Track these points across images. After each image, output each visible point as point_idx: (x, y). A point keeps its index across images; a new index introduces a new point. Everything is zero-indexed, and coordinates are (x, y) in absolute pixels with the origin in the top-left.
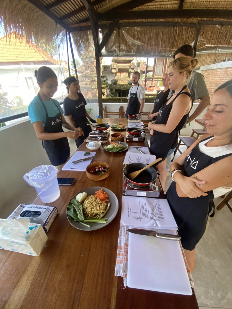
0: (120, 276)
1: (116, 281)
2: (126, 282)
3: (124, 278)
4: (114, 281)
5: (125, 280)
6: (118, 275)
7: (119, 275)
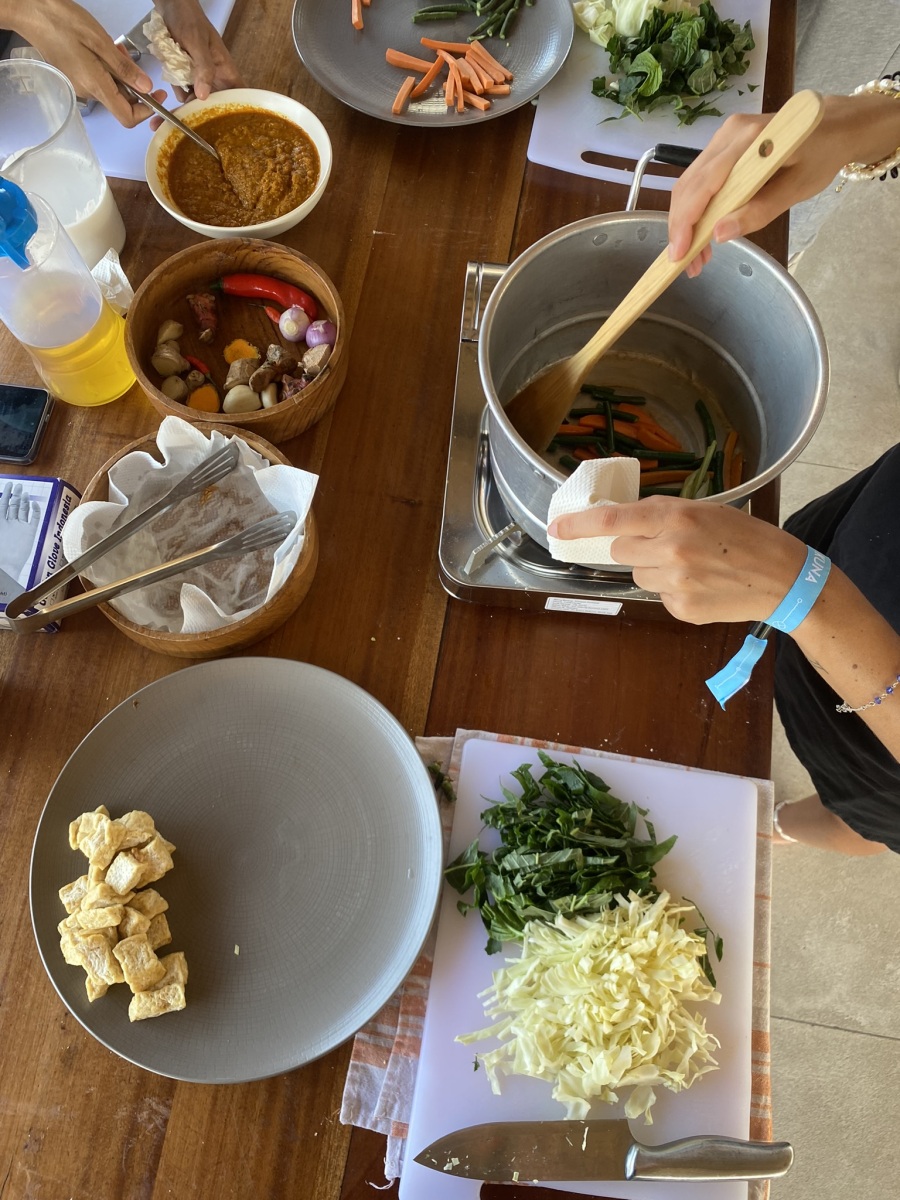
0: (368, 1127)
1: (339, 1147)
2: (401, 1159)
3: (392, 1138)
4: (330, 1148)
5: (392, 1150)
6: (359, 1124)
7: (364, 1122)
